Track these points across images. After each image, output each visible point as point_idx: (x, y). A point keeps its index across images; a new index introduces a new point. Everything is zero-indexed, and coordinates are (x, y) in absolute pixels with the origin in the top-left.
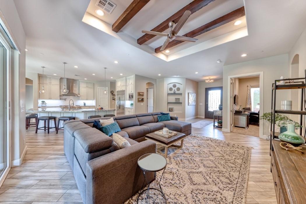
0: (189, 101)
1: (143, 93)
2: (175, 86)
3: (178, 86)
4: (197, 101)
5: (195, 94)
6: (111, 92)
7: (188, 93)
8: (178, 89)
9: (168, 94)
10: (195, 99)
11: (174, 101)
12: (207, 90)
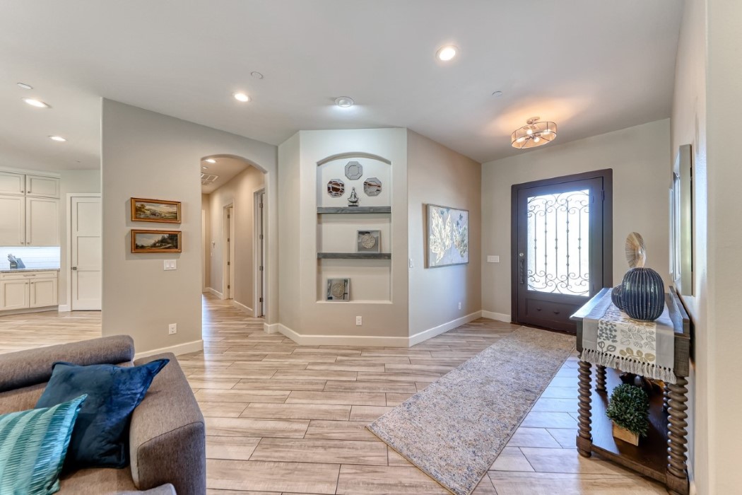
0: (432, 247)
1: (177, 204)
2: (354, 171)
3: (370, 169)
4: (475, 244)
5: (465, 214)
7: (426, 208)
8: (373, 187)
10: (463, 235)
11: (353, 249)
12: (521, 193)
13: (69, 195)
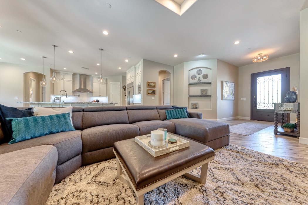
0: (224, 94)
1: (155, 83)
2: (199, 72)
3: (204, 71)
4: (237, 93)
5: (233, 84)
6: (123, 87)
7: (222, 82)
8: (205, 76)
9: (190, 84)
10: (232, 91)
11: (199, 94)
12: (254, 77)
13: (110, 83)
